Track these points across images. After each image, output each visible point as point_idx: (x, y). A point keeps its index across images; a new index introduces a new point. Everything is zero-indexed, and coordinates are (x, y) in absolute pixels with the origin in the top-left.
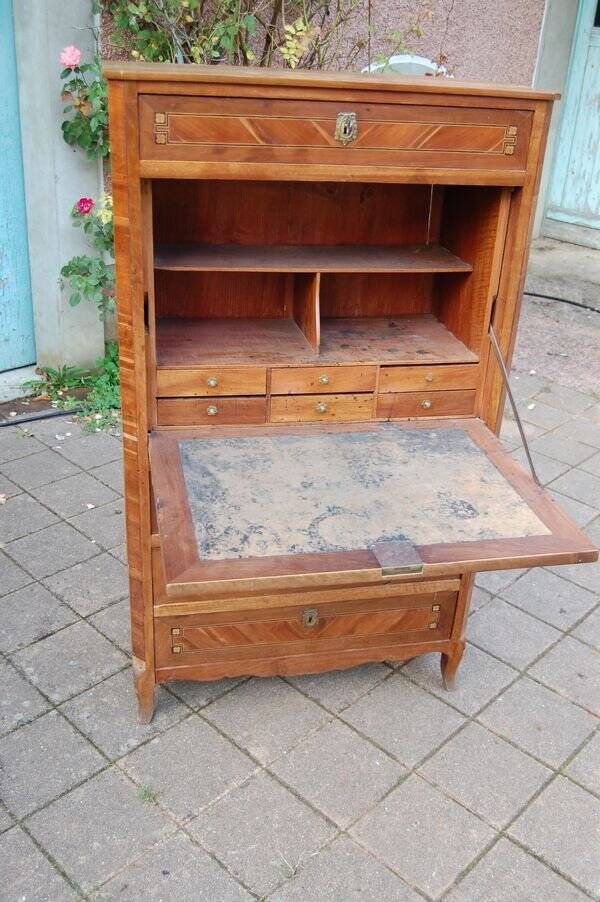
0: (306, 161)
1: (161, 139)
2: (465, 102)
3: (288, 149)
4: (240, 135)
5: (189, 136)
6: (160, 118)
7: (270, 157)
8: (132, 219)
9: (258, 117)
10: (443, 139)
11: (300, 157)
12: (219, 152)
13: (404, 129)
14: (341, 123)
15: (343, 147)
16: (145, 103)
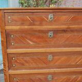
0: (42, 25)
1: (10, 22)
2: (78, 11)
3: (38, 23)
4: (27, 20)
5: (16, 21)
6: (9, 17)
7: (34, 25)
8: (4, 39)
9: (31, 16)
10: (74, 19)
11: (41, 24)
12: (22, 24)
13: (64, 17)
14: (50, 17)
15: (51, 22)
16: (6, 14)
